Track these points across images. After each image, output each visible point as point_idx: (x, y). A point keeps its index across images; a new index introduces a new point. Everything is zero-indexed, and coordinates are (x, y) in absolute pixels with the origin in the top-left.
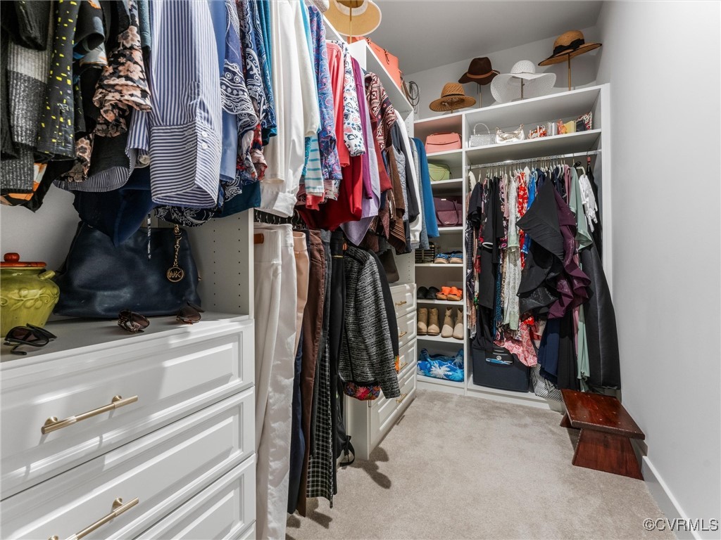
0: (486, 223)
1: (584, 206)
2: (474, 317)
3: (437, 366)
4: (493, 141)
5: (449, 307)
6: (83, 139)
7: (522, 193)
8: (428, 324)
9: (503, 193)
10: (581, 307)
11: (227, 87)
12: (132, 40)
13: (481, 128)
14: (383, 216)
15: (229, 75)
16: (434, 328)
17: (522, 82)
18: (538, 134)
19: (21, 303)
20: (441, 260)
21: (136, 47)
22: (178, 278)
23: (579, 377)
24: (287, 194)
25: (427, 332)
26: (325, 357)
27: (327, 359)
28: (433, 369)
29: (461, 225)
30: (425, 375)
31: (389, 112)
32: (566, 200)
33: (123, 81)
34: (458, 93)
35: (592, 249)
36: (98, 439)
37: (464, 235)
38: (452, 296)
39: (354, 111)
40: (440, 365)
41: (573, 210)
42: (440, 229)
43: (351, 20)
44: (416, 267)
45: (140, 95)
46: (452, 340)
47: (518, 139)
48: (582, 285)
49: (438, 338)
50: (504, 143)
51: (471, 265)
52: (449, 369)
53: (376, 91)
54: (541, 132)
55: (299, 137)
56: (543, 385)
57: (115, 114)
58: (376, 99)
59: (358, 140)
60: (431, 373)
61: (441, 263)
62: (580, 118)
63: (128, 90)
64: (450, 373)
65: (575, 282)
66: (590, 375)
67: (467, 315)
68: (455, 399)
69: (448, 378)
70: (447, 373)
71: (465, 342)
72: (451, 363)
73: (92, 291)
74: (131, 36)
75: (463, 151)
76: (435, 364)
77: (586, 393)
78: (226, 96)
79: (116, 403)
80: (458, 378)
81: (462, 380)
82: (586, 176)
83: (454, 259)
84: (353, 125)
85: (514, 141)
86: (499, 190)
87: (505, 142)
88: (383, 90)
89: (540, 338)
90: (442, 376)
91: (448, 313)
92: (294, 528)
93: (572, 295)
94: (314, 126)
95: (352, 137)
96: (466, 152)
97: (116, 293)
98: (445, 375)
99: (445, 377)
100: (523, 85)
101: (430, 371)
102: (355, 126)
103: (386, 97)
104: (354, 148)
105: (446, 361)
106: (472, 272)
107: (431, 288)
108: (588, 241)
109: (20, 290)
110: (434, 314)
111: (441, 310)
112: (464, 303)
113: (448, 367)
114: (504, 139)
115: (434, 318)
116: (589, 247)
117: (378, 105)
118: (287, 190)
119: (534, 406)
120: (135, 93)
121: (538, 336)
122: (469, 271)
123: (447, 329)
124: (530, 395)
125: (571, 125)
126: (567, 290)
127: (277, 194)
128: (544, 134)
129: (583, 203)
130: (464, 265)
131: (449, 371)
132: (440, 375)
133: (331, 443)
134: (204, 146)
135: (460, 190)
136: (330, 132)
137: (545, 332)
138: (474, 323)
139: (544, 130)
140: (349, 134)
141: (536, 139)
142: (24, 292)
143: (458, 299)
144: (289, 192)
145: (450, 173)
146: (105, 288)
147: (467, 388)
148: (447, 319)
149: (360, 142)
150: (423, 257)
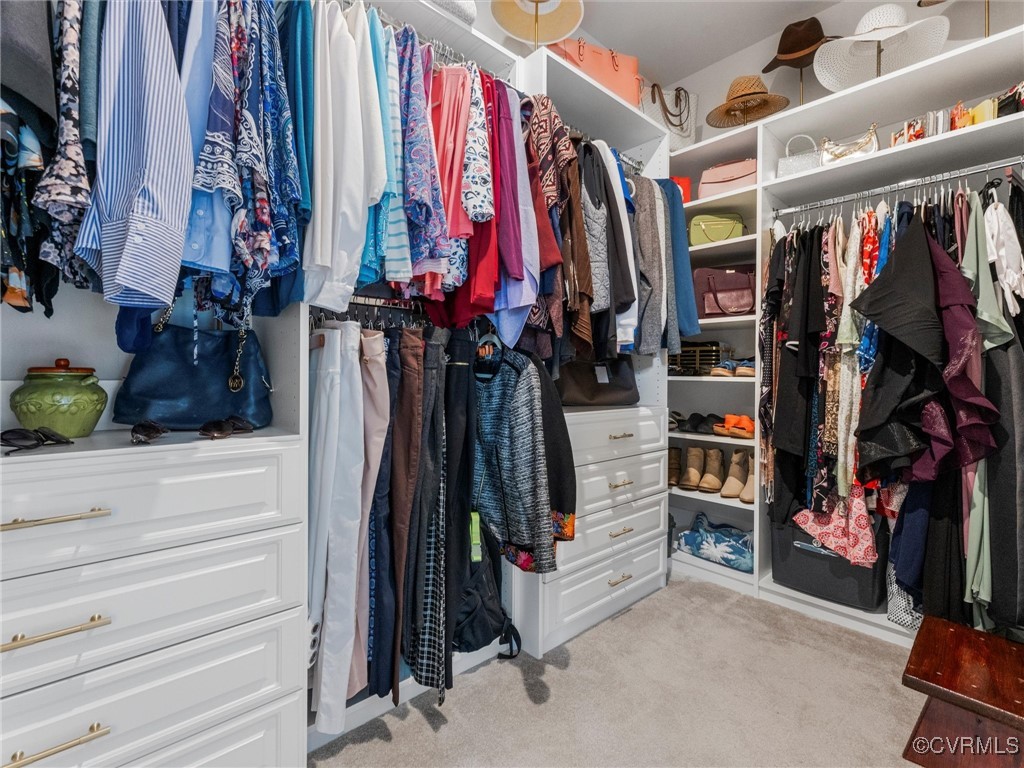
0: (790, 307)
1: (992, 266)
2: (771, 467)
3: (711, 541)
4: (819, 163)
5: (738, 449)
6: (45, 243)
7: (869, 248)
8: (703, 473)
9: (826, 253)
10: (982, 464)
11: (207, 162)
12: (68, 135)
13: (798, 145)
14: (552, 303)
15: (208, 148)
16: (711, 480)
17: (879, 46)
18: (906, 136)
19: (54, 408)
20: (719, 371)
21: (70, 142)
22: (238, 387)
23: (968, 599)
24: (335, 283)
25: (698, 486)
26: (439, 500)
27: (441, 504)
28: (705, 545)
29: (752, 312)
30: (693, 554)
31: (561, 148)
32: (955, 257)
33: (53, 180)
34: (752, 91)
35: (1011, 350)
36: (73, 549)
37: (759, 329)
38: (737, 431)
39: (478, 157)
40: (717, 541)
41: (969, 274)
42: (701, 321)
43: (537, 21)
44: (669, 381)
45: (69, 193)
46: (736, 503)
47: (865, 153)
48: (975, 420)
49: (715, 498)
50: (839, 163)
51: (768, 380)
52: (730, 550)
53: (545, 121)
54: (912, 132)
55: (354, 207)
56: (903, 603)
57: (73, 214)
58: (545, 131)
59: (481, 198)
60: (701, 551)
61: (719, 376)
62: (1012, 90)
63: (56, 189)
64: (733, 557)
65: (962, 413)
66: (993, 598)
67: (761, 464)
68: (733, 600)
69: (727, 563)
70: (726, 555)
71: (755, 508)
72: (737, 542)
73: (147, 399)
74: (65, 131)
75: (759, 187)
76: (710, 539)
77: (987, 635)
78: (207, 173)
79: (93, 513)
80: (744, 567)
81: (750, 571)
82: (1001, 206)
83: (741, 370)
84: (473, 177)
85: (857, 156)
86: (820, 249)
87: (838, 161)
88: (556, 117)
89: (897, 516)
90: (719, 559)
91: (736, 458)
92: (397, 719)
93: (951, 440)
94: (376, 190)
95: (470, 195)
96: (765, 189)
97: (173, 403)
98: (723, 559)
99: (723, 562)
100: (880, 51)
101: (699, 548)
102: (477, 179)
103: (558, 127)
104: (472, 210)
105: (730, 535)
106: (770, 393)
107: (710, 416)
108: (1005, 334)
109: (53, 395)
110: (714, 457)
111: (725, 452)
112: (756, 443)
113: (730, 546)
114: (837, 157)
115: (714, 463)
116: (1005, 347)
117: (547, 141)
118: (335, 278)
119: (884, 639)
120: (63, 191)
121: (893, 513)
122: (765, 389)
123: (733, 484)
124: (880, 618)
125: (989, 105)
126: (942, 430)
127: (323, 283)
128: (919, 136)
129: (991, 258)
130: (758, 379)
131: (730, 553)
132: (716, 558)
133: (443, 619)
134: (138, 239)
135: (753, 255)
136: (413, 194)
137: (904, 507)
138: (771, 478)
139: (918, 128)
140: (466, 191)
141: (903, 146)
142: (58, 397)
143: (747, 435)
144: (337, 280)
145: (745, 227)
146: (161, 397)
147: (760, 586)
148: (734, 468)
149: (483, 201)
150: (698, 365)
